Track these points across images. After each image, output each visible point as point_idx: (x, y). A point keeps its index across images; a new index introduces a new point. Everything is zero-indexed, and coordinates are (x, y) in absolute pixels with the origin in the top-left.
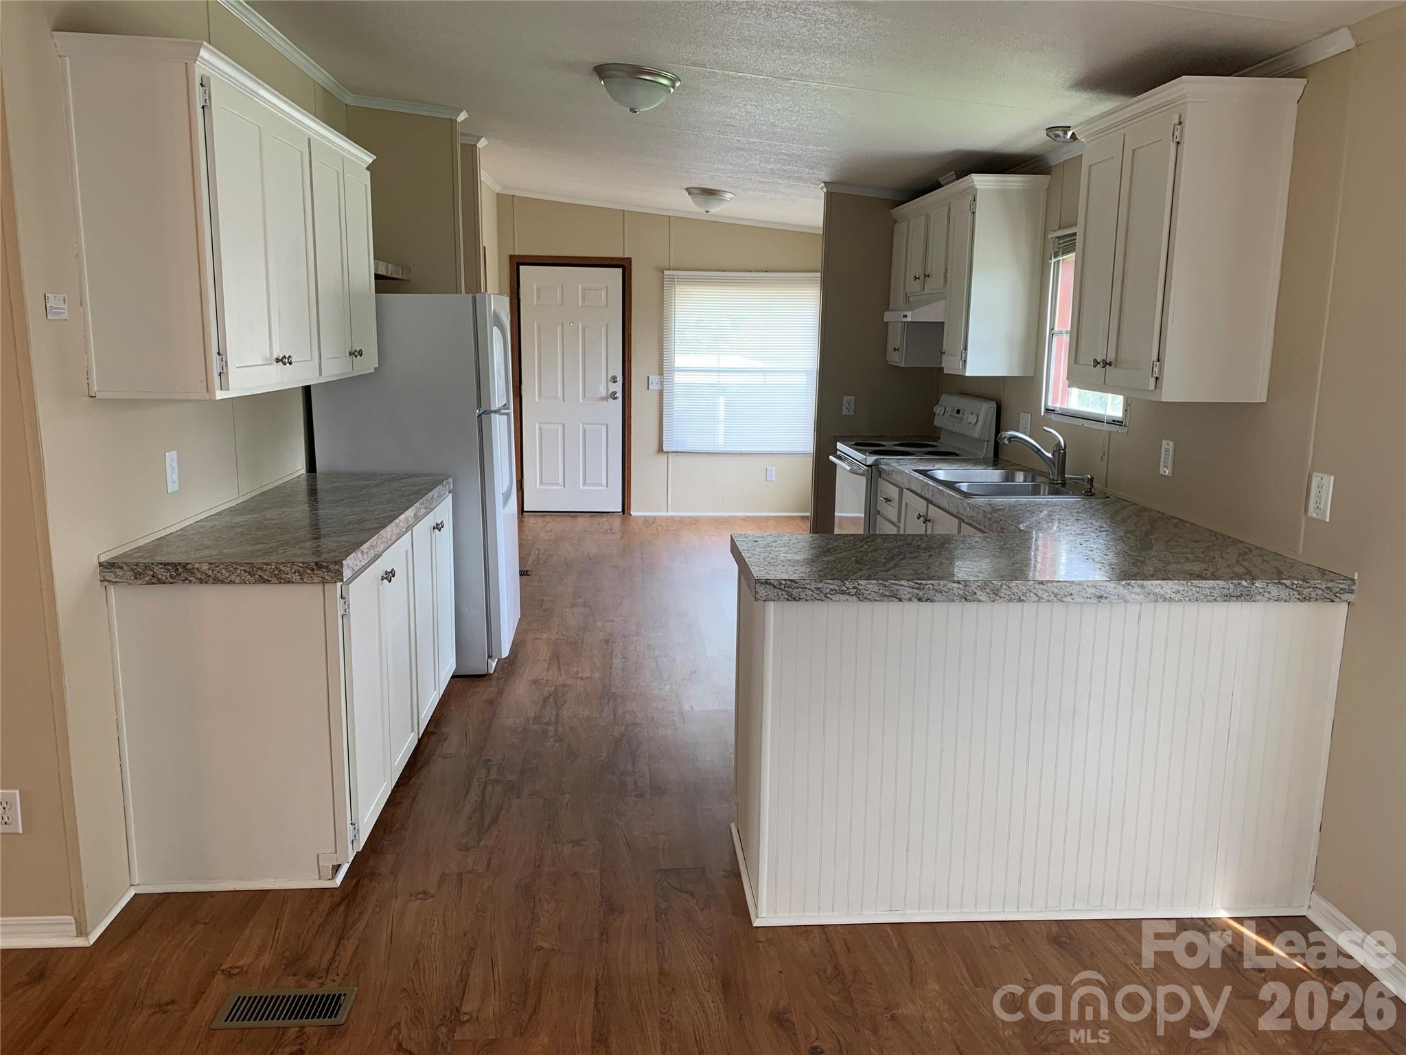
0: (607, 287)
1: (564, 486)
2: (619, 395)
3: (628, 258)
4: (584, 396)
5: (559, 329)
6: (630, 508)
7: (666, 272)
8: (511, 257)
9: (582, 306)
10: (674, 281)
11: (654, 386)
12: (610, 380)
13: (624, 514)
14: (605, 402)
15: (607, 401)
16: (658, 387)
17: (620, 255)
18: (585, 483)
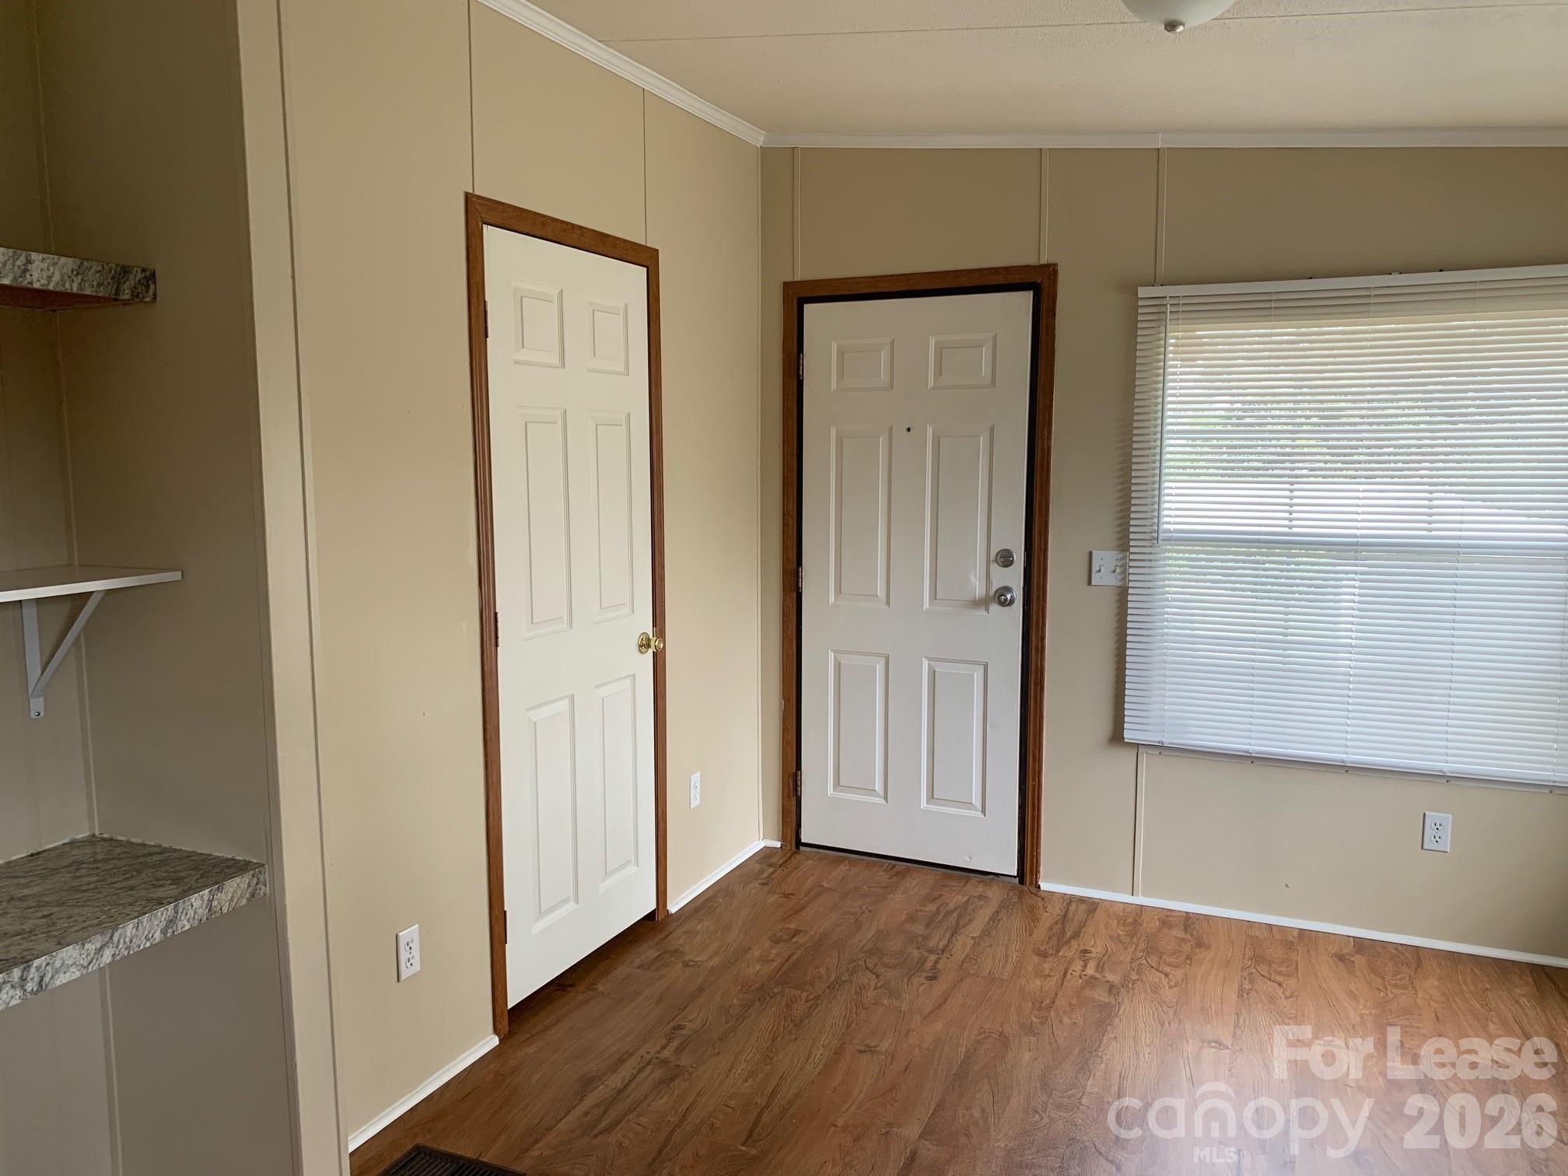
0: (995, 339)
1: (886, 798)
2: (1018, 594)
3: (1048, 266)
4: (934, 596)
5: (882, 441)
6: (1038, 872)
7: (1143, 292)
8: (788, 286)
9: (935, 388)
10: (1165, 313)
11: (1105, 576)
12: (996, 561)
13: (1022, 882)
14: (981, 612)
15: (987, 610)
16: (1113, 580)
17: (1030, 260)
18: (931, 796)
